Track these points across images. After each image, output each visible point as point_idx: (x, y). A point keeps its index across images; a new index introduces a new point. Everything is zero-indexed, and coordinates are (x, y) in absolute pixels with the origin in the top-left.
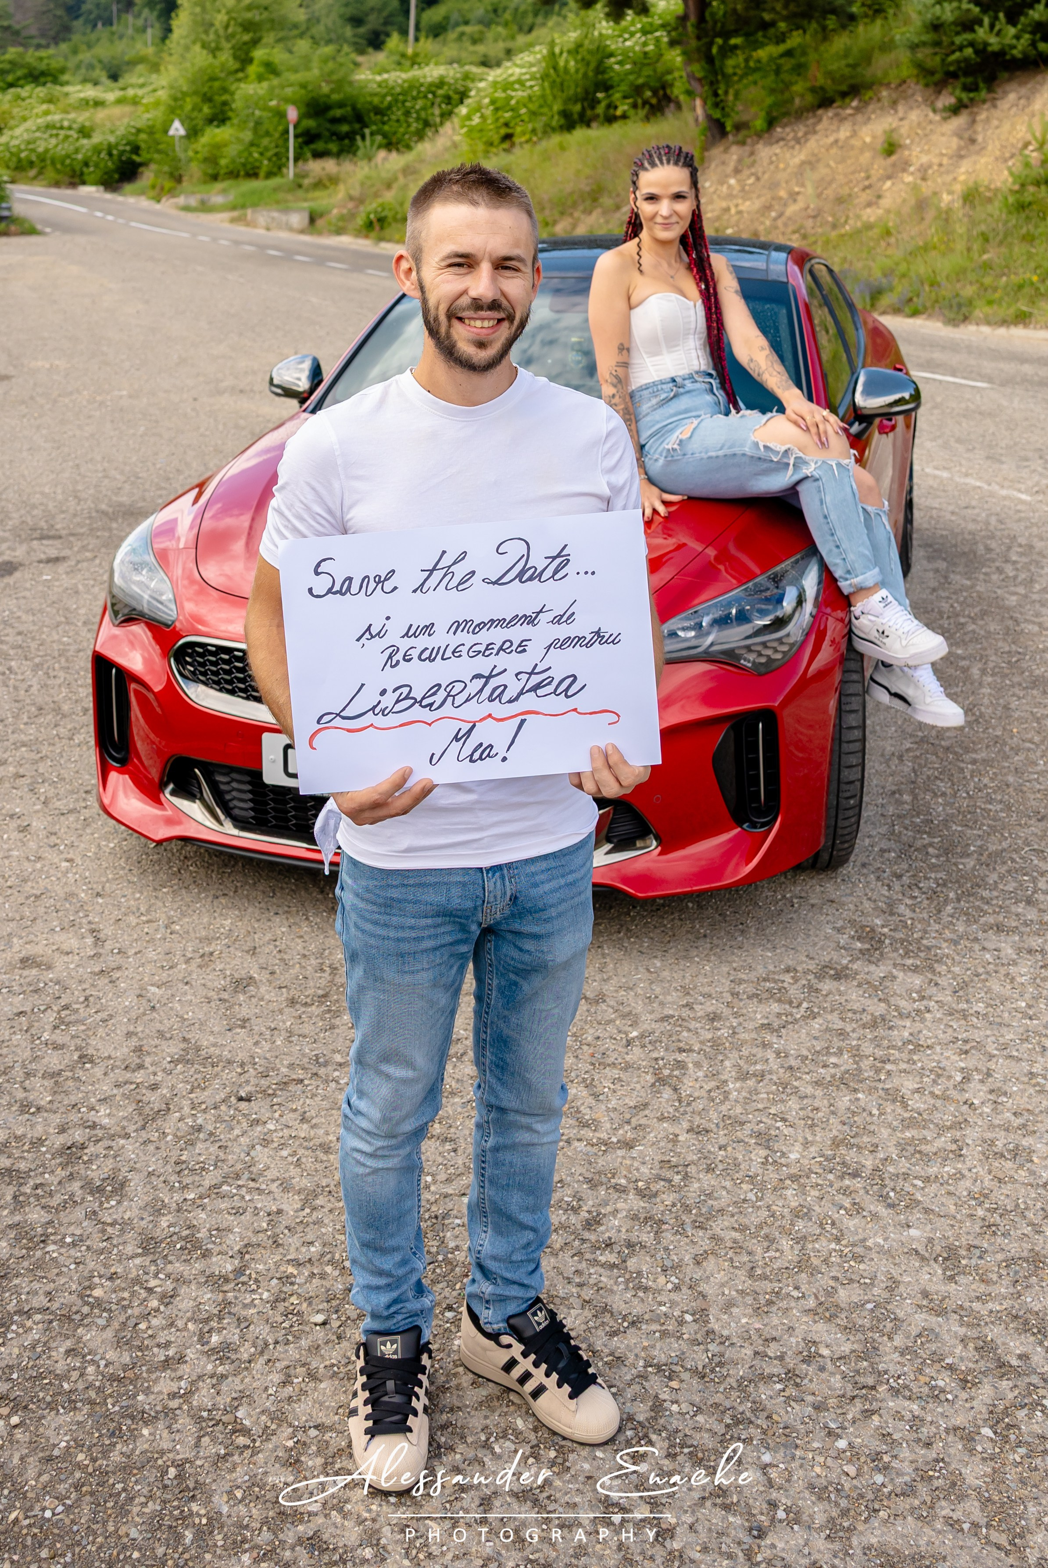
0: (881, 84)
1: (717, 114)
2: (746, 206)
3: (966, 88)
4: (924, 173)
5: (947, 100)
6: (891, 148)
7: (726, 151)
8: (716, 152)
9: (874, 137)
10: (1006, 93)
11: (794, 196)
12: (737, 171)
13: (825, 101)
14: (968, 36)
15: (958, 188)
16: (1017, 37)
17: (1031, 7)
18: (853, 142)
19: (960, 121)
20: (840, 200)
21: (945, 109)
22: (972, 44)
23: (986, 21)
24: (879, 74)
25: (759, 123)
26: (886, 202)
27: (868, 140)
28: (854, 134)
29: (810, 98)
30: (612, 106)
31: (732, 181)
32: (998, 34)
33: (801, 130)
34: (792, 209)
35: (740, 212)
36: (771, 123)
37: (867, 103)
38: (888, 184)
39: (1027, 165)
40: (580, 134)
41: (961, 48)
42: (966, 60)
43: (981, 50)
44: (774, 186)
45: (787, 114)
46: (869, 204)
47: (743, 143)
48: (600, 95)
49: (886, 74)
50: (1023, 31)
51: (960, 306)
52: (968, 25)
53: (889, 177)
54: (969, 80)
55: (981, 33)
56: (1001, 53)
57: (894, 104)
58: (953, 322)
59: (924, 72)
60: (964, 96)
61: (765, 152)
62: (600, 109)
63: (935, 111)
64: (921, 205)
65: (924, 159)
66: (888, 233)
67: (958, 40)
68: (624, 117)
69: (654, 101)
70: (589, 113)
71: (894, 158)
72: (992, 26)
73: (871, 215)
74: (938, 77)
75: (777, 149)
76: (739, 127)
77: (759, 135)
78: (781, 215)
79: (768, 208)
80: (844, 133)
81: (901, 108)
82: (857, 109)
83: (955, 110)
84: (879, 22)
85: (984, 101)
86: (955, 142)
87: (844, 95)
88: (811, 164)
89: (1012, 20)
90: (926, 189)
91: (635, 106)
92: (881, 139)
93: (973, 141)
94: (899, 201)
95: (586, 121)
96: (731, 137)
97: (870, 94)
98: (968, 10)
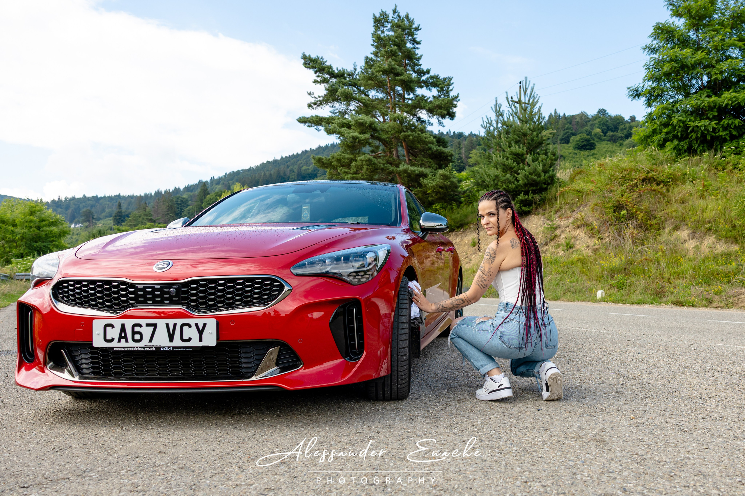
0: (471, 223)
6: (474, 244)
9: (468, 241)
13: (452, 230)
17: (519, 195)
18: (461, 243)
24: (470, 220)
26: (473, 262)
27: (466, 242)
28: (461, 240)
37: (466, 230)
38: (472, 256)
46: (466, 264)
49: (472, 220)
53: (474, 254)
71: (475, 247)
80: (458, 240)
82: (463, 232)
84: (470, 206)
87: (458, 227)
92: (470, 242)
94: (477, 261)
97: (467, 227)
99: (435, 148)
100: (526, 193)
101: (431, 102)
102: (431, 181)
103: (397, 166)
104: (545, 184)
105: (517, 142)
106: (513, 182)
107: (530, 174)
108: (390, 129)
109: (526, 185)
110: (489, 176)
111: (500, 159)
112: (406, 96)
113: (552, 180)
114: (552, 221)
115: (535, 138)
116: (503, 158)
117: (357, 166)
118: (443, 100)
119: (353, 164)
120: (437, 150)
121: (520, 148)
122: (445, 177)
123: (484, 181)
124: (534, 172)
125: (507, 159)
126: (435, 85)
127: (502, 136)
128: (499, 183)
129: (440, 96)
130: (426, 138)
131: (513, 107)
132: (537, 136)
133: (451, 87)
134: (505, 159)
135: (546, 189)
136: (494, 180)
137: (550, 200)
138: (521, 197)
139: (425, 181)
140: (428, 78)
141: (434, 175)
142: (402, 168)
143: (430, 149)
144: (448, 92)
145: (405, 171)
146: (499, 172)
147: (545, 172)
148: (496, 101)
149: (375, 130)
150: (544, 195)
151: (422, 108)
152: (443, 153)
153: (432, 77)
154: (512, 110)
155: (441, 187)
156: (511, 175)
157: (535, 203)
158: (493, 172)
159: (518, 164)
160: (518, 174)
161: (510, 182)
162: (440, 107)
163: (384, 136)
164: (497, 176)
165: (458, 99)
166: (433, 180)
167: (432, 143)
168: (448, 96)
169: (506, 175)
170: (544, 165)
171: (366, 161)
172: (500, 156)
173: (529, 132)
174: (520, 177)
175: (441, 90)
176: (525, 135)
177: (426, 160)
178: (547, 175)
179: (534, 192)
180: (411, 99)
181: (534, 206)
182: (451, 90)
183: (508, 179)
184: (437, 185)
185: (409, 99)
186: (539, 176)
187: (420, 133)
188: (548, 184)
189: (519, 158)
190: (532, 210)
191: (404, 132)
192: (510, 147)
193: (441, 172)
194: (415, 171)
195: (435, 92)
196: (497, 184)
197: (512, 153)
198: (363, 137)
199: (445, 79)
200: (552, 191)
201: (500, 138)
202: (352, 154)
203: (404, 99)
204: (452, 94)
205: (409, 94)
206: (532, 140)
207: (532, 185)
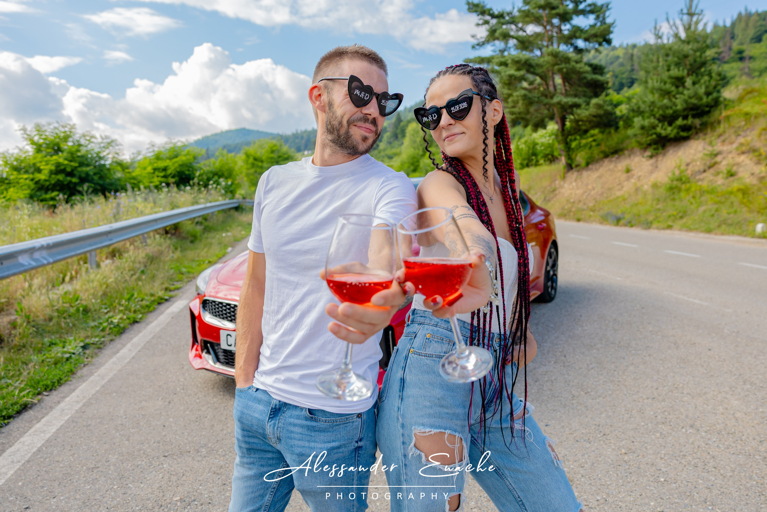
0: (626, 150)
1: (569, 162)
2: (578, 192)
3: (655, 149)
4: (639, 177)
5: (648, 153)
6: (628, 171)
7: (573, 174)
8: (569, 174)
9: (622, 168)
10: (668, 151)
11: (594, 189)
12: (576, 180)
13: (606, 156)
14: (653, 131)
15: (650, 183)
16: (672, 130)
17: (677, 120)
18: (615, 169)
19: (653, 161)
20: (610, 189)
21: (647, 156)
22: (655, 133)
23: (660, 125)
24: (626, 146)
25: (583, 164)
26: (625, 189)
27: (620, 168)
28: (616, 166)
29: (601, 155)
30: (537, 161)
31: (574, 184)
32: (665, 129)
33: (597, 166)
34: (593, 193)
35: (576, 194)
36: (588, 164)
37: (620, 156)
38: (626, 183)
39: (674, 174)
40: (526, 170)
41: (651, 135)
42: (654, 139)
43: (659, 135)
44: (587, 185)
45: (593, 161)
46: (619, 190)
47: (578, 171)
48: (534, 158)
50: (675, 128)
51: (647, 223)
52: (654, 127)
53: (626, 181)
54: (655, 146)
55: (659, 130)
56: (666, 137)
57: (629, 156)
58: (645, 229)
59: (640, 144)
60: (654, 152)
61: (585, 174)
62: (534, 162)
63: (643, 157)
64: (637, 190)
65: (640, 174)
66: (624, 200)
67: (650, 132)
68: (541, 165)
69: (552, 159)
70: (530, 164)
71: (629, 174)
72: (662, 127)
73: (618, 193)
74: (645, 146)
75: (589, 172)
76: (577, 166)
77: (583, 169)
78: (589, 194)
79: (585, 192)
80: (612, 166)
81: (632, 157)
82: (617, 158)
83: (651, 157)
84: (629, 129)
85: (661, 153)
86: (650, 168)
87: (612, 154)
88: (600, 177)
89: (670, 124)
90: (639, 184)
91: (545, 161)
92: (625, 168)
93: (657, 167)
94: (629, 188)
95: (528, 166)
96: (574, 169)
97: (622, 153)
98: (654, 123)
99: (590, 76)
100: (685, 118)
101: (587, 31)
102: (585, 111)
103: (552, 98)
104: (707, 106)
105: (678, 65)
106: (671, 108)
107: (690, 98)
108: (545, 63)
109: (685, 110)
110: (644, 102)
111: (657, 85)
112: (563, 27)
113: (716, 103)
114: (713, 146)
115: (698, 59)
116: (661, 82)
117: (513, 101)
118: (599, 29)
119: (510, 100)
120: (592, 79)
121: (679, 70)
122: (599, 106)
123: (639, 108)
124: (696, 95)
125: (665, 83)
126: (592, 12)
127: (661, 59)
128: (656, 110)
129: (595, 24)
130: (580, 68)
131: (674, 28)
132: (701, 56)
133: (607, 13)
134: (662, 84)
135: (709, 112)
136: (650, 107)
137: (712, 124)
138: (680, 122)
139: (579, 111)
140: (586, 6)
141: (588, 104)
142: (556, 100)
143: (585, 78)
144: (604, 19)
145: (559, 103)
146: (656, 97)
147: (708, 94)
148: (656, 23)
149: (530, 66)
150: (705, 119)
151: (577, 38)
152: (598, 81)
153: (589, 5)
154: (673, 31)
155: (595, 116)
156: (670, 99)
157: (696, 128)
158: (650, 98)
159: (677, 87)
160: (676, 98)
161: (667, 108)
162: (595, 36)
163: (539, 71)
164: (653, 103)
165: (614, 25)
166: (586, 110)
167: (587, 72)
168: (605, 23)
169: (663, 100)
170: (707, 87)
171: (521, 96)
172: (657, 82)
173: (691, 52)
174: (678, 101)
175: (598, 17)
176: (686, 56)
177: (580, 89)
178: (710, 97)
179: (694, 116)
180: (568, 30)
181: (693, 131)
182: (608, 16)
183: (665, 105)
184: (590, 115)
185: (565, 30)
186: (701, 99)
187: (574, 64)
188: (711, 107)
189: (679, 82)
190: (692, 134)
191: (558, 64)
192: (669, 70)
193: (594, 101)
194: (568, 102)
195: (591, 19)
196: (652, 111)
197: (670, 77)
198: (519, 74)
199: (602, 5)
200: (715, 115)
201: (658, 62)
202: (509, 89)
203: (561, 30)
204: (609, 21)
205: (565, 25)
206: (695, 61)
207: (692, 109)
